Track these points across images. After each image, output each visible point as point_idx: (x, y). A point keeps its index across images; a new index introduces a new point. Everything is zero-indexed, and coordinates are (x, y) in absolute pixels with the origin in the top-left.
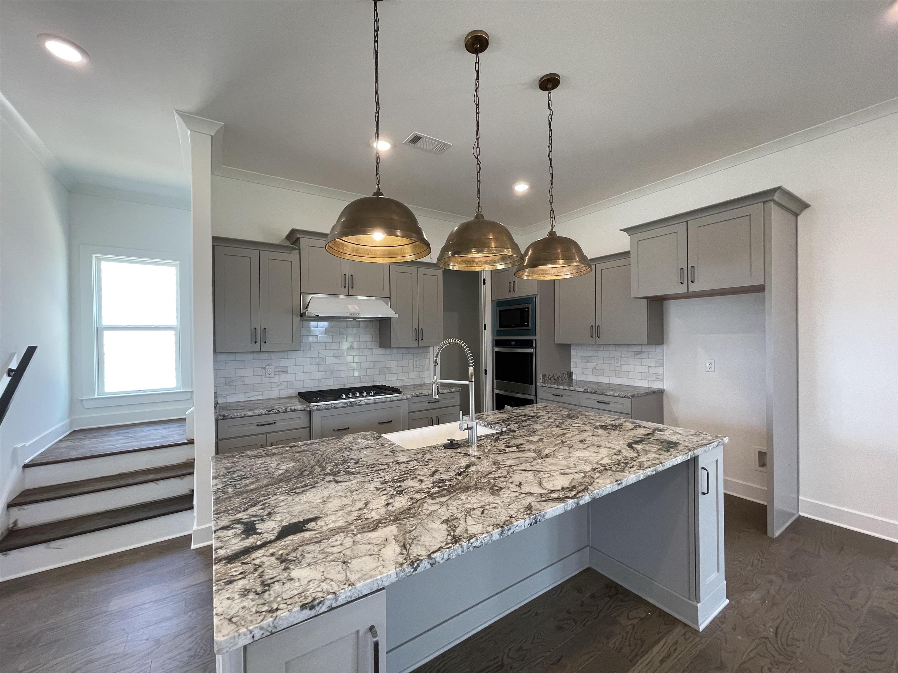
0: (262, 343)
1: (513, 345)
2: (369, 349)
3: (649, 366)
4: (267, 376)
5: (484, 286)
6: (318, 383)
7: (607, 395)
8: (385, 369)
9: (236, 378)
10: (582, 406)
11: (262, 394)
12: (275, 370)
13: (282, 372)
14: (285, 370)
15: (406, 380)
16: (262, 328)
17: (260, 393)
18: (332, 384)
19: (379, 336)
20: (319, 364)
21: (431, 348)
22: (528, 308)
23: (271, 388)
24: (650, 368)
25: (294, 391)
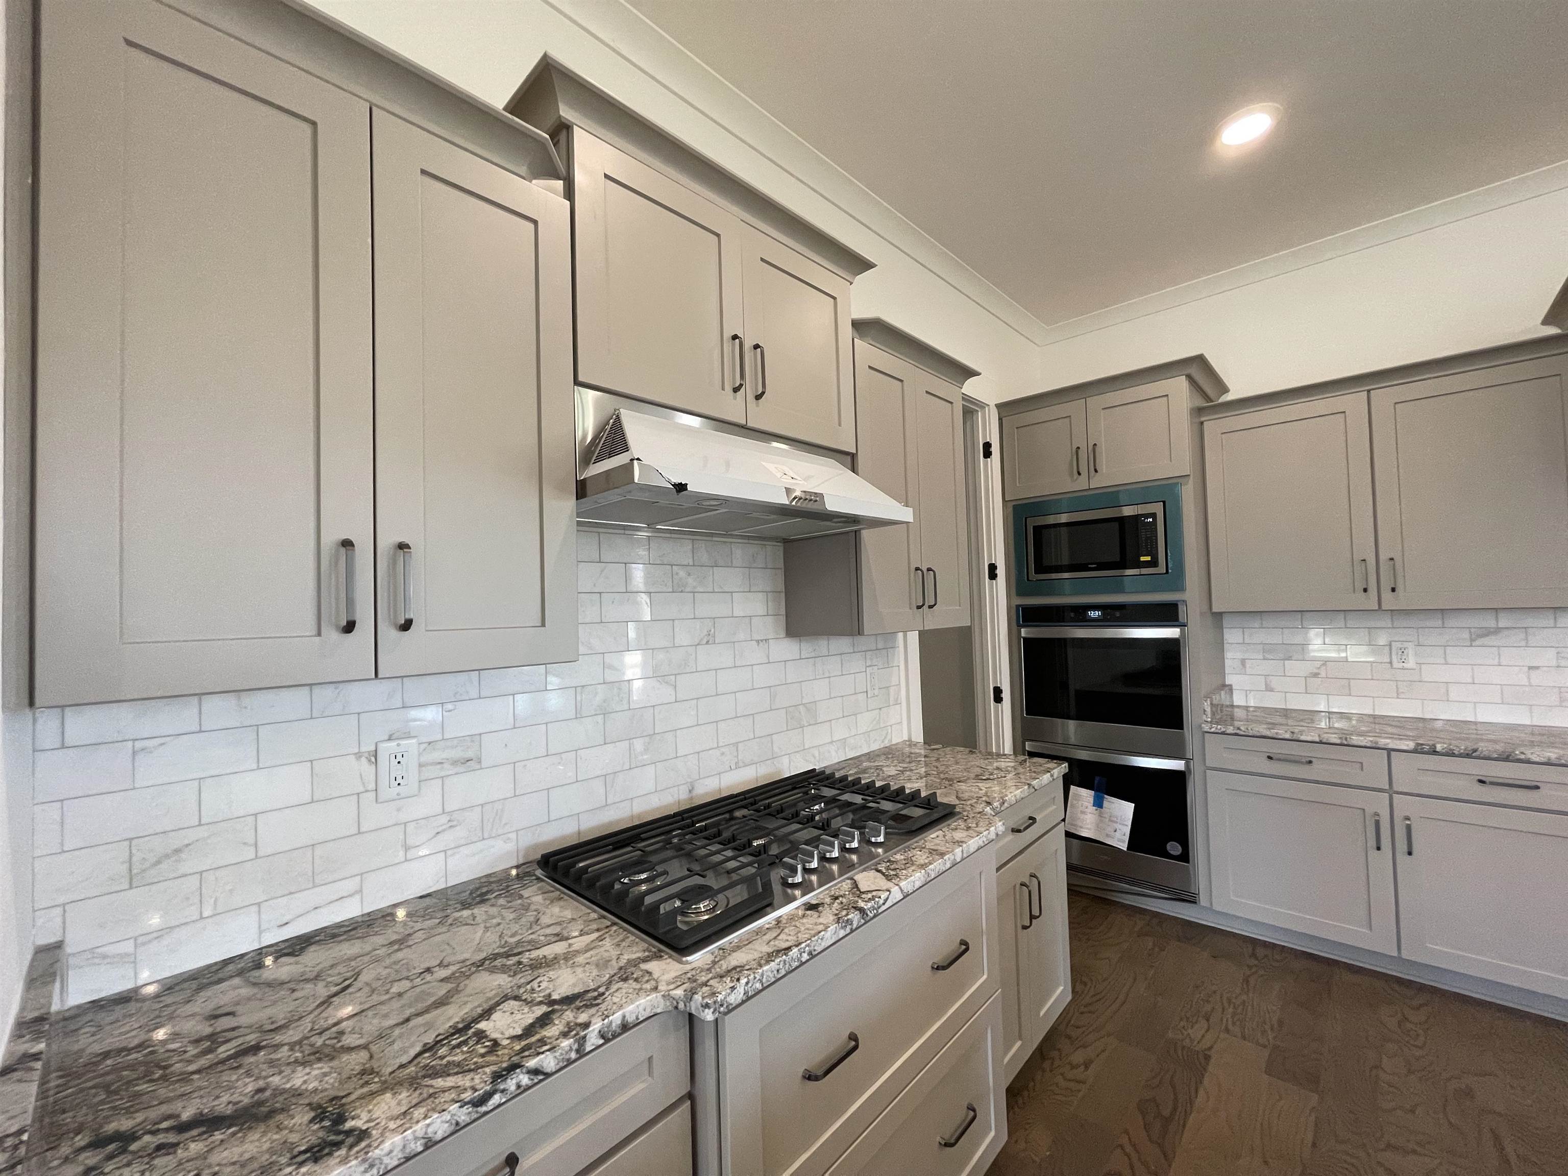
0: (389, 633)
1: (1094, 620)
2: (758, 641)
3: (1530, 668)
4: (387, 792)
5: (986, 465)
6: (602, 791)
7: (1528, 762)
8: (801, 708)
9: (202, 832)
10: (1401, 793)
11: (360, 891)
12: (427, 758)
13: (455, 763)
14: (470, 754)
15: (852, 741)
16: (387, 541)
17: (350, 885)
18: (650, 786)
19: (783, 595)
20: (605, 712)
21: (900, 635)
22: (1154, 515)
23: (407, 848)
24: (1534, 674)
25: (510, 846)
